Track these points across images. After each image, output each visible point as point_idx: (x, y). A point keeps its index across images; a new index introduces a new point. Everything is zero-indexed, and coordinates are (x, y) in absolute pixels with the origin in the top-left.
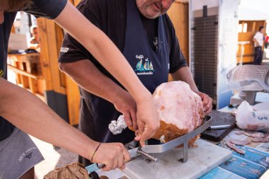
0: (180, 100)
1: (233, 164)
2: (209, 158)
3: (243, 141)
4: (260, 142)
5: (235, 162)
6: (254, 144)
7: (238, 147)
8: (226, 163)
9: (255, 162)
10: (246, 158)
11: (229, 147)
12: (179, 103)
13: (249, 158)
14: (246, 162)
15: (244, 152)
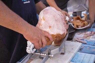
0: (56, 19)
1: (83, 49)
2: (72, 49)
3: (83, 37)
4: (91, 36)
5: (84, 48)
6: (88, 37)
7: (82, 40)
8: (80, 50)
9: (92, 45)
10: (88, 45)
11: (78, 41)
12: (56, 20)
13: (89, 45)
14: (89, 47)
15: (86, 42)
